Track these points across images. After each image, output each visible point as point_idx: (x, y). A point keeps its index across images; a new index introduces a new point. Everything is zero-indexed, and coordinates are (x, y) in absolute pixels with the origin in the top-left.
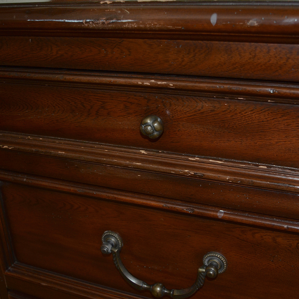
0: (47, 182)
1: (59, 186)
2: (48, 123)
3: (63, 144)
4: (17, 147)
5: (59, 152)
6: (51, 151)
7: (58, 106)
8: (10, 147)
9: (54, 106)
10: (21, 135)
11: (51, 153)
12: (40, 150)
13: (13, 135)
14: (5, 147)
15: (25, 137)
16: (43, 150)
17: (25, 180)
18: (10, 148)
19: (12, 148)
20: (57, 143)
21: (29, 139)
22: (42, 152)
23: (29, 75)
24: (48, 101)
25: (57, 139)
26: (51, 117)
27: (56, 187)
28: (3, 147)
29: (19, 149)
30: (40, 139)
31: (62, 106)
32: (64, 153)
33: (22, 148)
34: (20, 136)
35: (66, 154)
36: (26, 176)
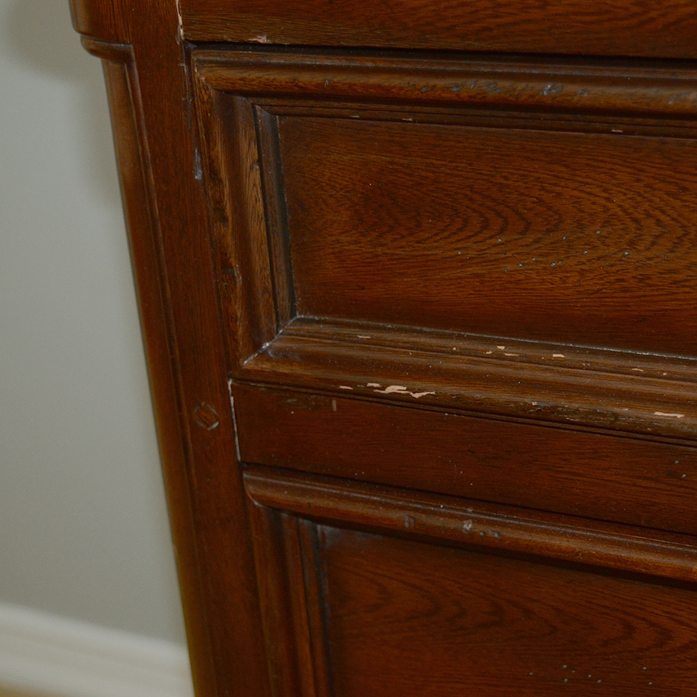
0: (573, 536)
1: (635, 556)
2: (599, 290)
3: (665, 378)
4: (451, 389)
5: (656, 413)
6: (617, 410)
7: (658, 220)
8: (420, 391)
9: (635, 220)
10: (460, 337)
11: (616, 415)
12: (564, 403)
13: (422, 340)
14: (391, 389)
15: (480, 347)
16: (576, 405)
17: (468, 526)
18: (417, 395)
19: (425, 394)
20: (638, 374)
21: (500, 356)
22: (576, 412)
23: (553, 88)
24: (607, 199)
25: (635, 357)
26: (612, 266)
27: (620, 560)
28: (383, 389)
29: (459, 398)
30: (554, 355)
31: (673, 219)
32: (679, 416)
33: (477, 394)
34: (455, 345)
35: (689, 421)
36: (470, 510)
